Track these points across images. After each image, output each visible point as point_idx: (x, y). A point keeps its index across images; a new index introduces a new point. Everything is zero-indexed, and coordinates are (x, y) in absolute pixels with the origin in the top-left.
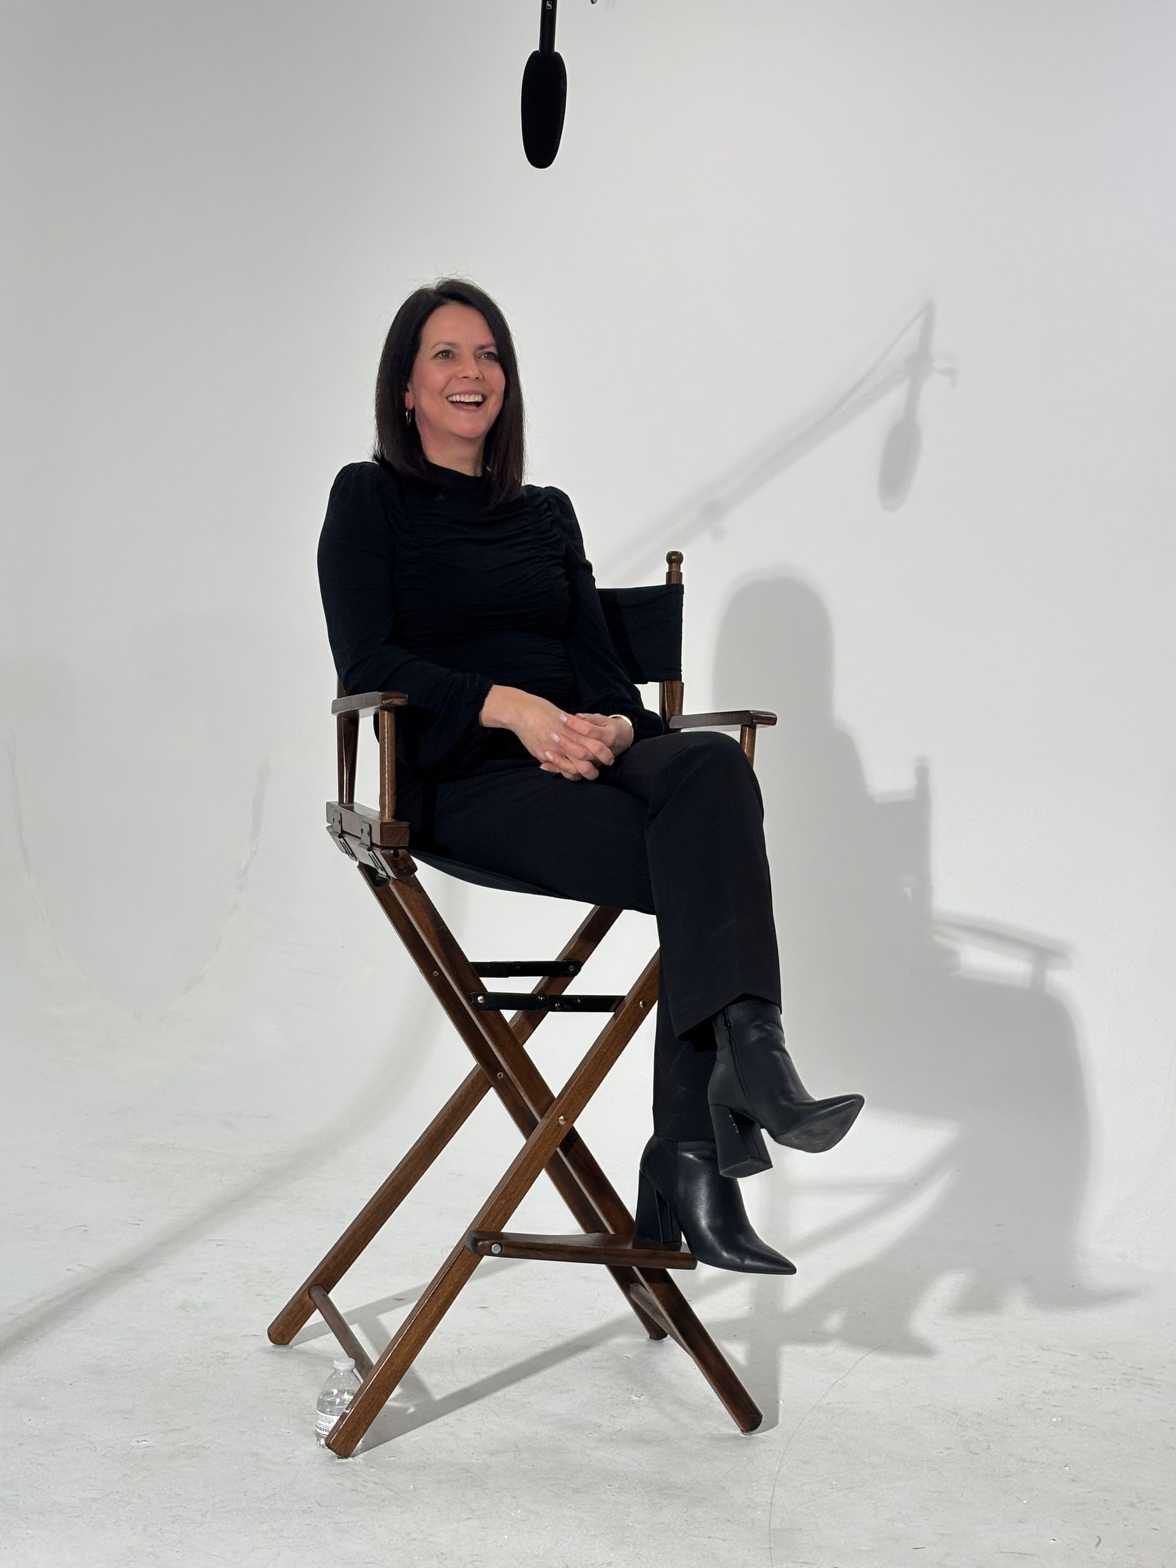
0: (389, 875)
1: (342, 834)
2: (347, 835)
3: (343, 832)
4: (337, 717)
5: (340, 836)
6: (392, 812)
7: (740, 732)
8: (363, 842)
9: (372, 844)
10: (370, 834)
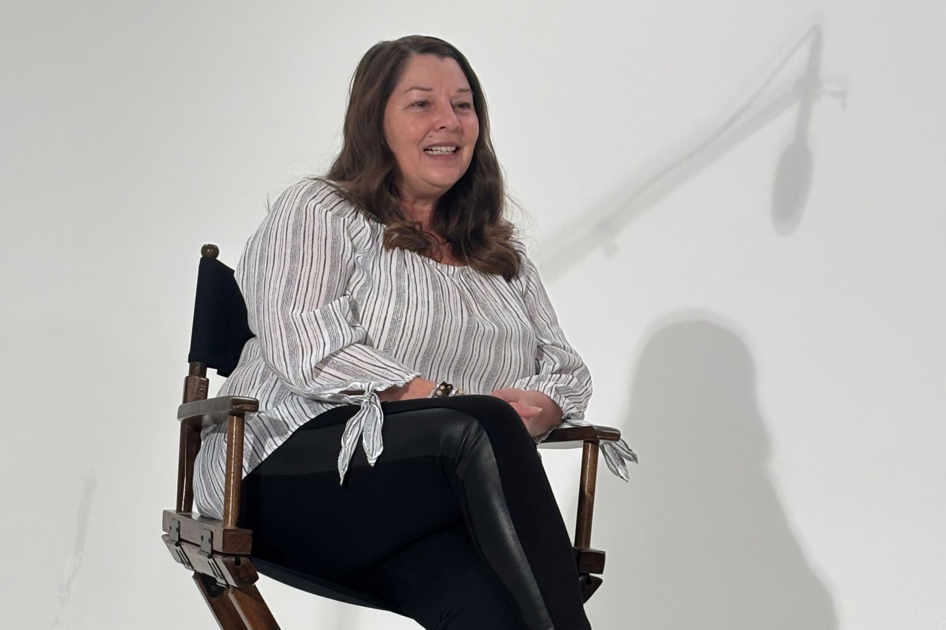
0: (229, 583)
1: (180, 542)
2: (184, 543)
3: (180, 540)
4: (182, 423)
5: (177, 544)
6: (235, 519)
7: (581, 449)
8: (203, 550)
9: (213, 551)
10: (211, 541)
